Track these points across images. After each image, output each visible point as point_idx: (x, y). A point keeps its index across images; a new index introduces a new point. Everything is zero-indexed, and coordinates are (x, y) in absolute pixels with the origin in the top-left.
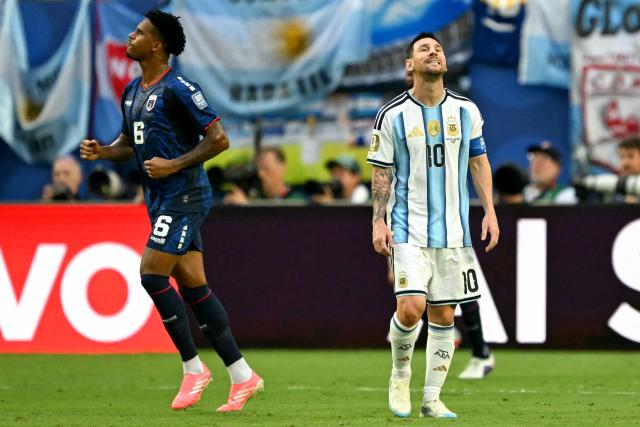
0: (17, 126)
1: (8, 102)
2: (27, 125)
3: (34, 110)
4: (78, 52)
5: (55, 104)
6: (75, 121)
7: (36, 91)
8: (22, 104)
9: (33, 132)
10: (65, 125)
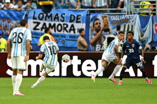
0: (139, 38)
1: (138, 34)
2: (141, 38)
3: (142, 36)
4: (150, 25)
5: (146, 35)
6: (150, 38)
7: (143, 32)
8: (140, 34)
9: (142, 39)
10: (147, 38)
